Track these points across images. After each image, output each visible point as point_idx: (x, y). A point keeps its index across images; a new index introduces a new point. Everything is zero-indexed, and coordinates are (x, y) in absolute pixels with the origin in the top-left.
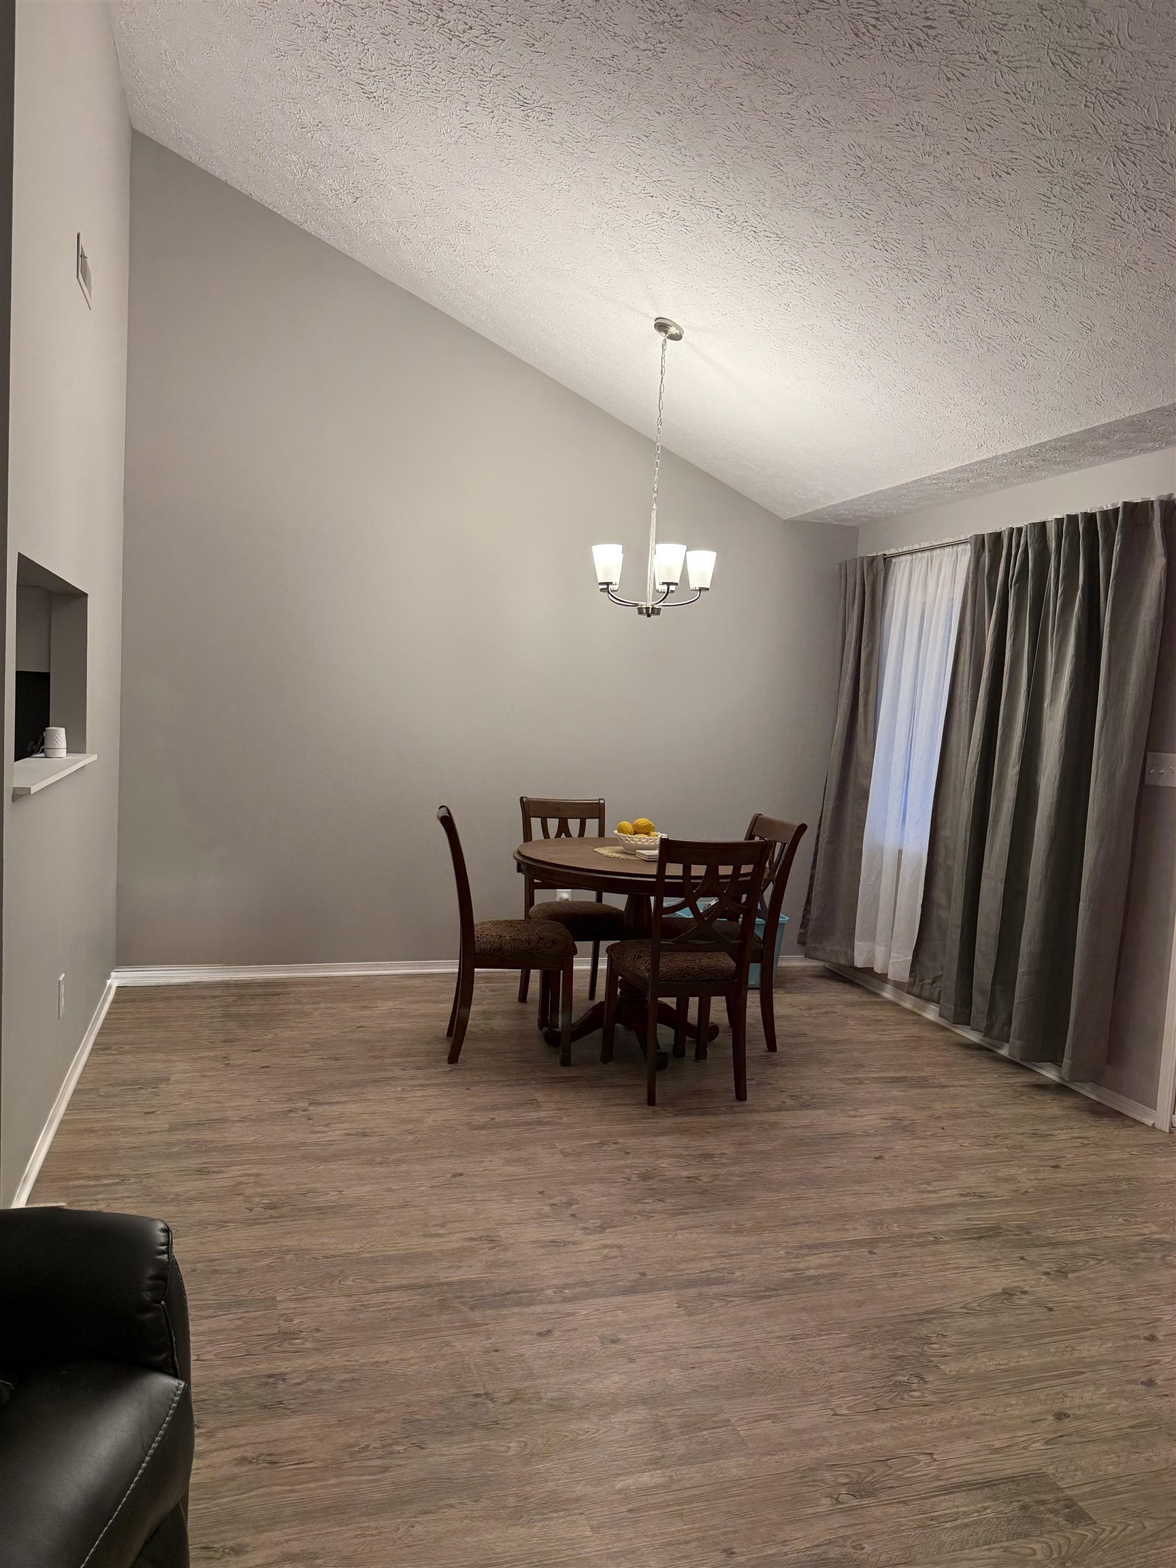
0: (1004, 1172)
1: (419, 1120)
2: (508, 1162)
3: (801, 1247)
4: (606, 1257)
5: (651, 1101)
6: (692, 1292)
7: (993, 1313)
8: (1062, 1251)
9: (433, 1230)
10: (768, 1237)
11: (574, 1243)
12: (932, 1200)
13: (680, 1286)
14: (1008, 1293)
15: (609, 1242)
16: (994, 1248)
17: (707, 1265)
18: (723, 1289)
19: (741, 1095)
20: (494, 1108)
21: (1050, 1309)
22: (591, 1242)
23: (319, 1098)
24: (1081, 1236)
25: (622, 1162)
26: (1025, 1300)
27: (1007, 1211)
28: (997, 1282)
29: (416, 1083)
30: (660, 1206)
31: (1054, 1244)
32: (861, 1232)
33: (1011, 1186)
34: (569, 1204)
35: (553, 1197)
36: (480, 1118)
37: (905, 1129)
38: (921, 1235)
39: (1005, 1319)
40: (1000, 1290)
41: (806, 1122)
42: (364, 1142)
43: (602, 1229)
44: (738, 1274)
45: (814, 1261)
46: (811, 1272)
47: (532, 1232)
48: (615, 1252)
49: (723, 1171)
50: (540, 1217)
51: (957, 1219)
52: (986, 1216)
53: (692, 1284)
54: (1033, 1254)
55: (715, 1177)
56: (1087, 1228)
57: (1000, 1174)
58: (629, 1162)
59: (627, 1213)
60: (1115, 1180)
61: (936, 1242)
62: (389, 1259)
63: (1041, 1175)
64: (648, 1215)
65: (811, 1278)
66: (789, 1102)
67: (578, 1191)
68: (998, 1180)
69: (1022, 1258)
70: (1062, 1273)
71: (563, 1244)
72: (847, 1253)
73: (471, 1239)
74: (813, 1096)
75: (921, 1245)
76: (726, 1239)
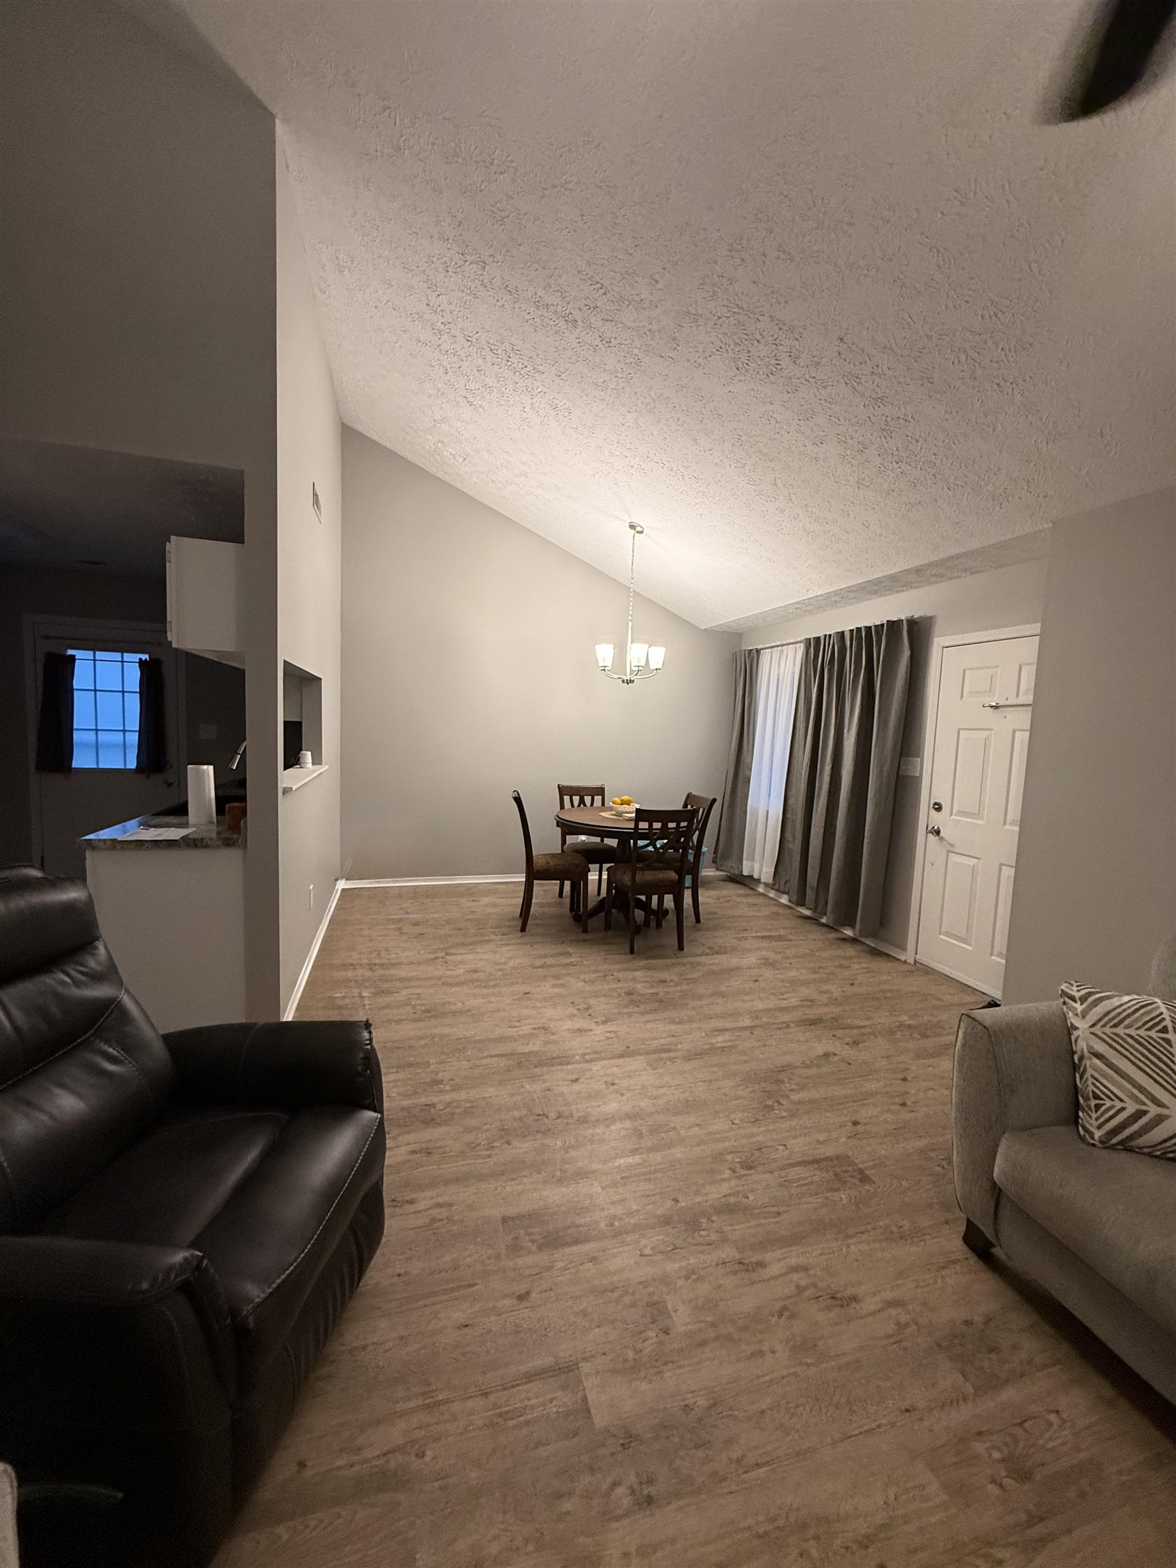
0: (825, 987)
1: (505, 964)
2: (554, 986)
3: (715, 1031)
4: (608, 1038)
5: (632, 952)
6: (654, 1057)
7: (818, 1066)
8: (855, 1031)
9: (514, 1024)
10: (695, 1025)
11: (591, 1030)
12: (785, 1004)
13: (648, 1053)
14: (826, 1055)
15: (610, 1029)
16: (818, 1030)
17: (662, 1041)
18: (672, 1054)
19: (681, 948)
20: (546, 956)
21: (850, 1064)
22: (599, 1030)
23: (452, 951)
24: (865, 1023)
25: (615, 986)
26: (836, 1059)
27: (825, 1010)
28: (820, 1048)
29: (503, 942)
30: (636, 1009)
31: (851, 1028)
32: (747, 1022)
33: (827, 995)
34: (587, 1009)
35: (579, 1005)
36: (539, 962)
37: (770, 964)
38: (778, 1024)
39: (825, 1069)
40: (822, 1053)
41: (717, 961)
42: (475, 976)
43: (605, 1022)
44: (679, 1046)
45: (720, 1039)
46: (719, 1045)
47: (568, 1024)
48: (612, 1035)
49: (672, 989)
50: (572, 1016)
51: (798, 1014)
52: (813, 1013)
53: (655, 1052)
54: (839, 1033)
55: (667, 993)
56: (868, 1019)
57: (822, 989)
58: (620, 985)
59: (619, 1013)
60: (885, 991)
61: (788, 1027)
62: (490, 1040)
63: (844, 989)
64: (630, 1014)
65: (719, 1048)
66: (708, 951)
67: (592, 1002)
68: (821, 992)
69: (834, 1036)
70: (856, 1043)
71: (584, 1031)
72: (739, 1034)
73: (534, 1029)
74: (720, 947)
75: (779, 1029)
76: (673, 1027)
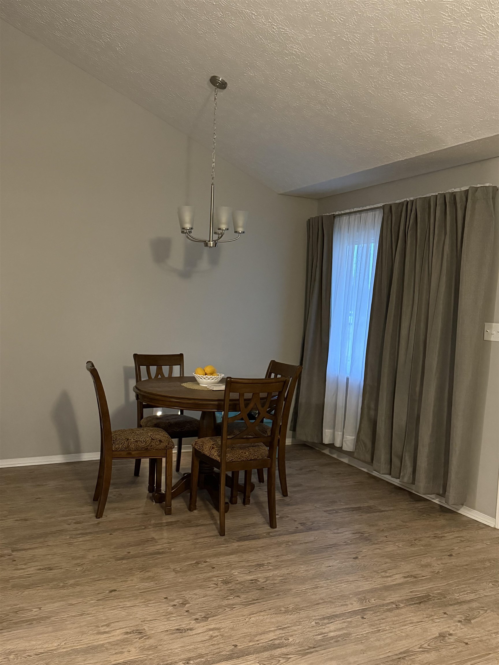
0: (424, 561)
1: (83, 557)
2: (143, 580)
3: (324, 619)
4: (212, 637)
5: (222, 533)
6: (266, 654)
7: (437, 649)
8: (465, 607)
9: (102, 629)
10: (303, 614)
11: (191, 629)
12: (390, 581)
13: (257, 651)
14: (442, 636)
15: (212, 627)
16: (429, 608)
17: (271, 636)
18: (284, 650)
19: (272, 524)
20: (129, 545)
21: (467, 644)
22: (200, 628)
23: (19, 546)
24: (472, 596)
25: (211, 574)
26: (452, 639)
27: (430, 585)
28: (435, 630)
29: (78, 532)
30: (237, 600)
31: (460, 603)
32: (356, 606)
33: (430, 570)
34: (183, 604)
35: (173, 600)
36: (122, 553)
37: (367, 539)
38: (388, 604)
39: (444, 652)
40: (438, 635)
41: (312, 539)
42: (50, 574)
43: (206, 618)
44: (291, 640)
45: (332, 627)
46: (332, 634)
47: (162, 626)
48: (216, 633)
49: (270, 574)
50: (168, 615)
51: (405, 593)
52: (421, 589)
53: (266, 649)
54: (450, 610)
55: (267, 578)
56: (474, 591)
57: (422, 563)
58: (215, 573)
59: (220, 607)
60: (483, 561)
61: (397, 608)
62: (77, 652)
63: (444, 562)
64: (232, 607)
65: (332, 638)
66: (301, 527)
67: (188, 595)
68: (422, 566)
69: (445, 613)
70: (468, 620)
71: (183, 631)
72: (349, 620)
73: (127, 633)
74: (313, 523)
75: (389, 610)
76: (280, 618)
